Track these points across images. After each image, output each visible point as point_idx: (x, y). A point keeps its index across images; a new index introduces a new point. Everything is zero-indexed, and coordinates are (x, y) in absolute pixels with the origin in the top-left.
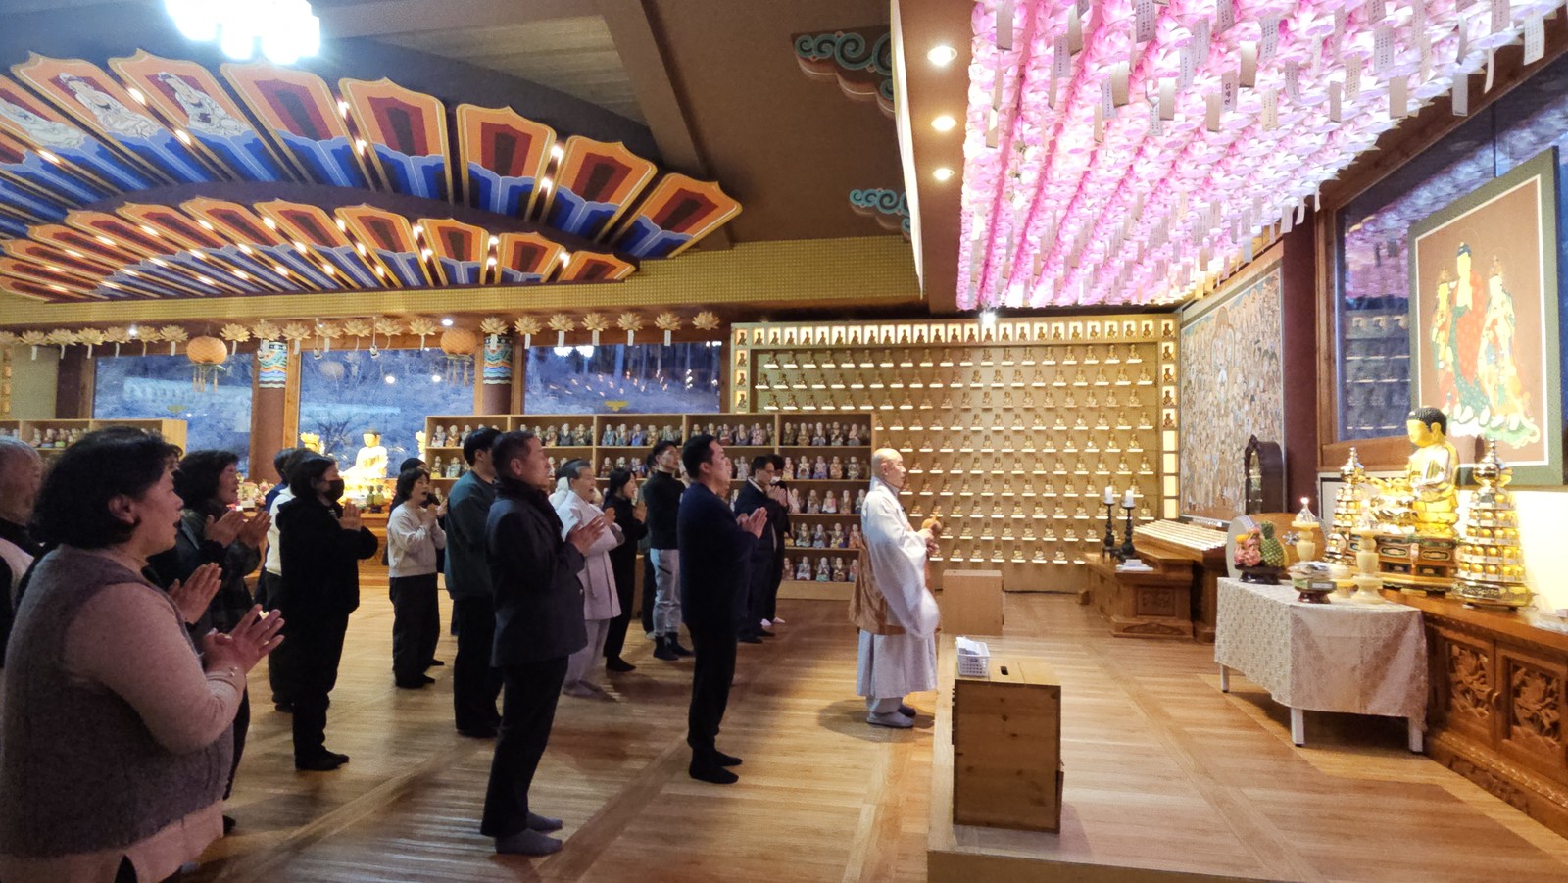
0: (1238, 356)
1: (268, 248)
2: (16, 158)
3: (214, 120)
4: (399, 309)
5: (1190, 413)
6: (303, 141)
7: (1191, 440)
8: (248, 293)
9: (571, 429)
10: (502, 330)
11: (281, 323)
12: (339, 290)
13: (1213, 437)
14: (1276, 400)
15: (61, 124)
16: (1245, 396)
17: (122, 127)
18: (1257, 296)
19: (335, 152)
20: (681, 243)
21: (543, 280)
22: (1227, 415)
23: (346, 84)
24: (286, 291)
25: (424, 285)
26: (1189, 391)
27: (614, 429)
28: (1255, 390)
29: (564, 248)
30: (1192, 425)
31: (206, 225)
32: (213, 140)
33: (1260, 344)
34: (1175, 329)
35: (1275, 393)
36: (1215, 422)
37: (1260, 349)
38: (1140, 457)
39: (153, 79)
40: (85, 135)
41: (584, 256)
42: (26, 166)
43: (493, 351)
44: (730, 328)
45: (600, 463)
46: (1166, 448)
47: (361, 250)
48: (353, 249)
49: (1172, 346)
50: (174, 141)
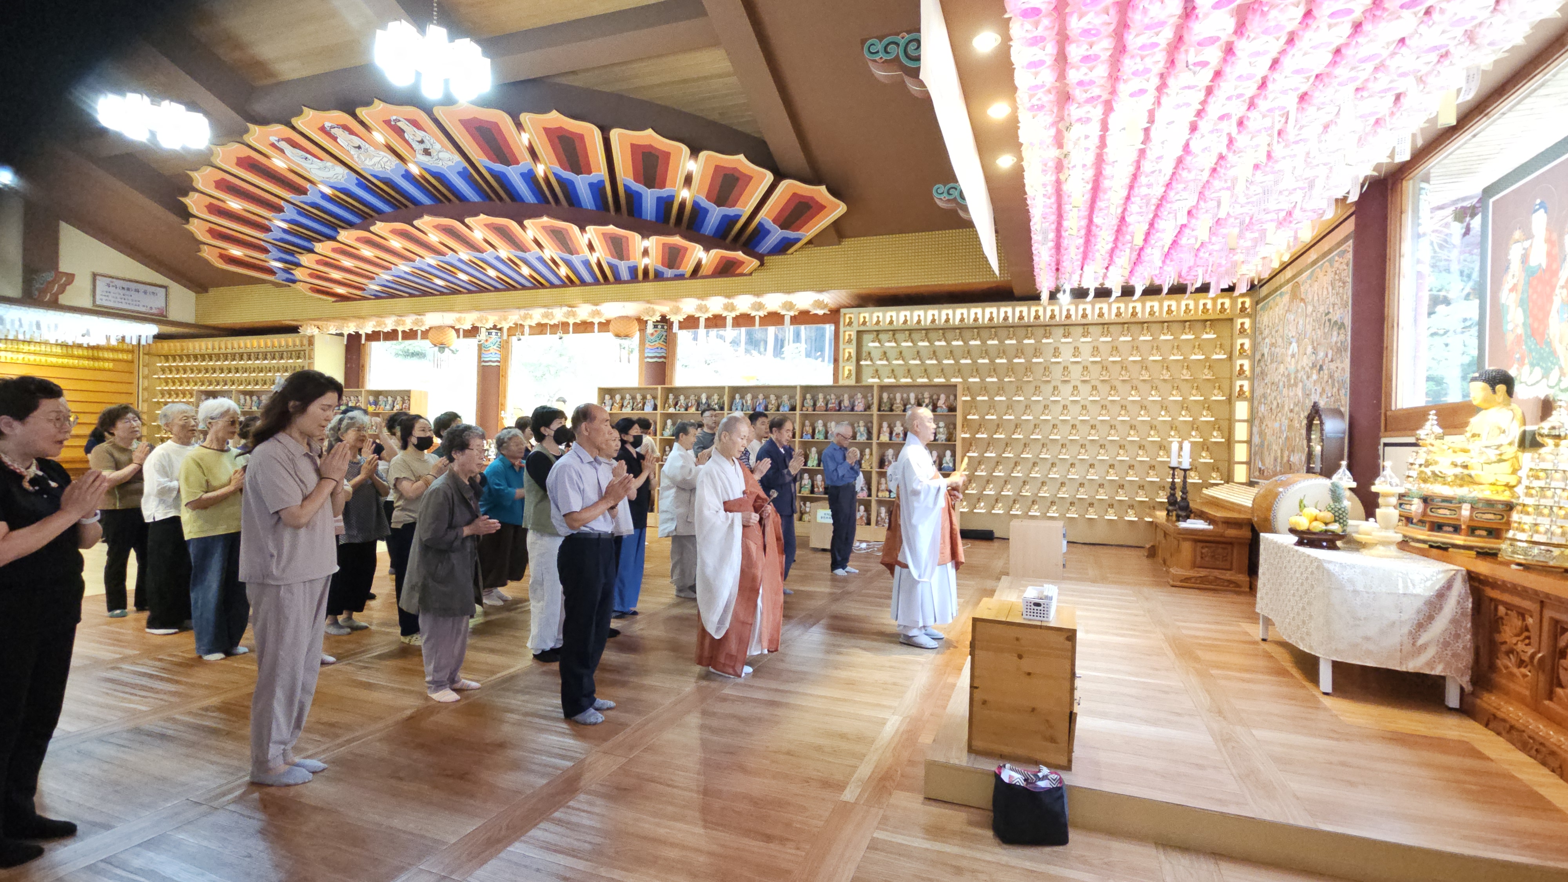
0: (1309, 328)
1: (479, 255)
2: (302, 191)
3: (434, 154)
4: (576, 301)
5: (1263, 384)
6: (498, 167)
7: (1262, 409)
9: (708, 397)
12: (535, 287)
13: (1283, 406)
14: (1343, 369)
15: (330, 163)
16: (1314, 366)
17: (371, 163)
18: (1329, 270)
19: (522, 175)
20: (798, 240)
22: (1296, 385)
23: (526, 118)
24: (496, 290)
26: (1262, 364)
27: (742, 397)
28: (1324, 361)
29: (702, 248)
30: (1264, 396)
31: (434, 238)
32: (435, 170)
33: (1330, 316)
34: (1251, 306)
35: (1342, 362)
36: (1285, 391)
37: (1329, 320)
38: (1214, 426)
39: (388, 123)
40: (347, 171)
41: (719, 253)
42: (312, 196)
43: (651, 336)
44: (839, 312)
46: (1238, 417)
47: (547, 254)
48: (540, 253)
49: (1247, 322)
50: (407, 171)
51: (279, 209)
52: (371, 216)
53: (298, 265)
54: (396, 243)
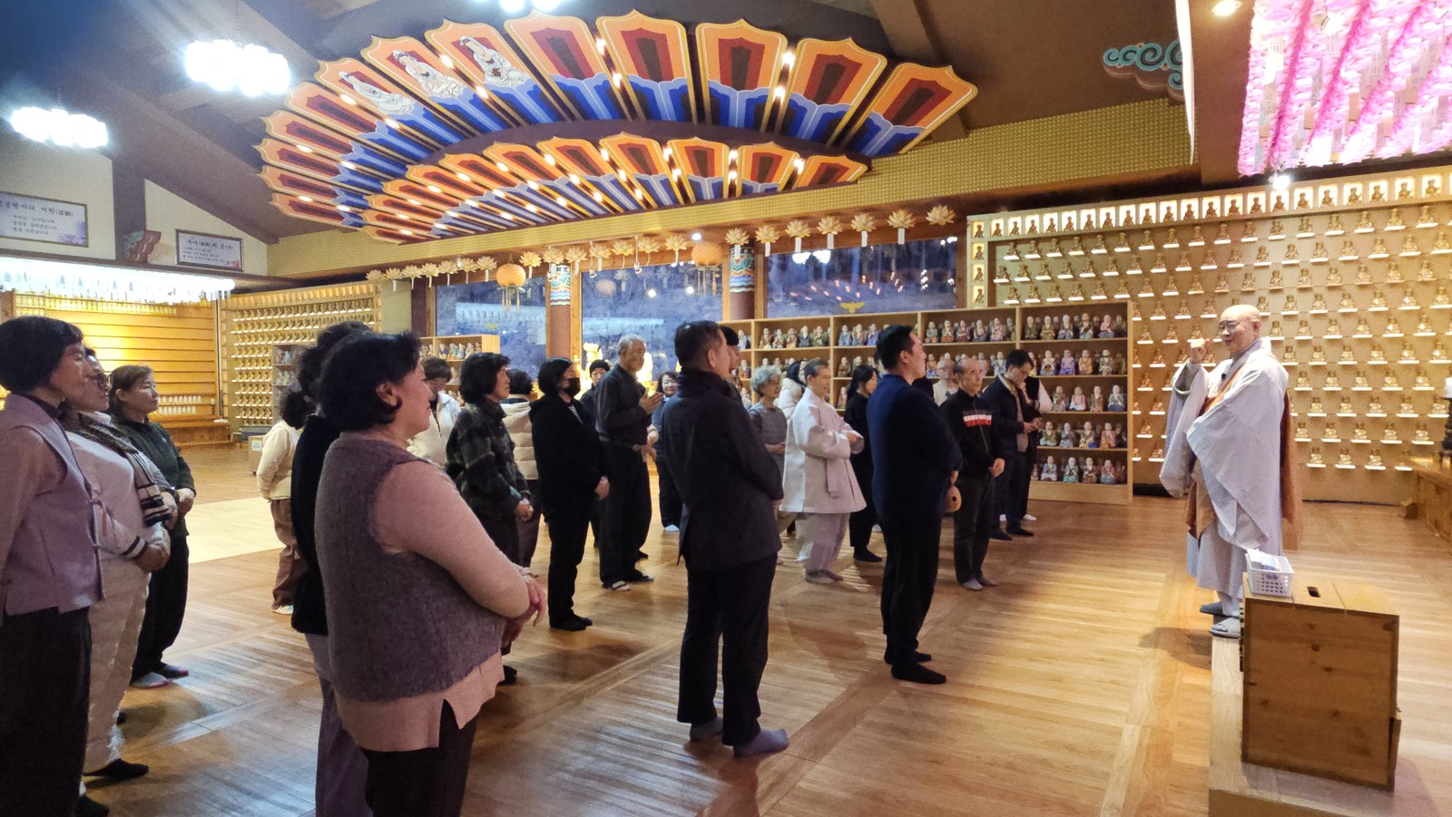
1: (550, 183)
2: (370, 127)
3: (503, 74)
4: (655, 228)
6: (571, 82)
8: (538, 224)
9: (810, 331)
10: (744, 240)
11: (563, 248)
12: (607, 215)
15: (398, 95)
17: (439, 90)
19: (597, 88)
20: (914, 136)
21: (780, 189)
23: (603, 22)
24: (567, 220)
25: (676, 204)
27: (850, 329)
29: (798, 155)
31: (503, 167)
32: (503, 92)
39: (456, 44)
40: (414, 102)
41: (818, 160)
42: (378, 133)
43: (738, 261)
44: (965, 221)
45: (838, 363)
47: (622, 176)
48: (616, 176)
50: (475, 96)
51: (345, 149)
52: (438, 149)
53: (365, 207)
54: (464, 177)
